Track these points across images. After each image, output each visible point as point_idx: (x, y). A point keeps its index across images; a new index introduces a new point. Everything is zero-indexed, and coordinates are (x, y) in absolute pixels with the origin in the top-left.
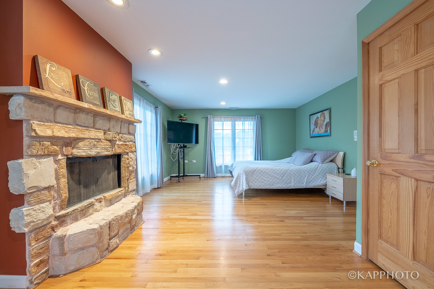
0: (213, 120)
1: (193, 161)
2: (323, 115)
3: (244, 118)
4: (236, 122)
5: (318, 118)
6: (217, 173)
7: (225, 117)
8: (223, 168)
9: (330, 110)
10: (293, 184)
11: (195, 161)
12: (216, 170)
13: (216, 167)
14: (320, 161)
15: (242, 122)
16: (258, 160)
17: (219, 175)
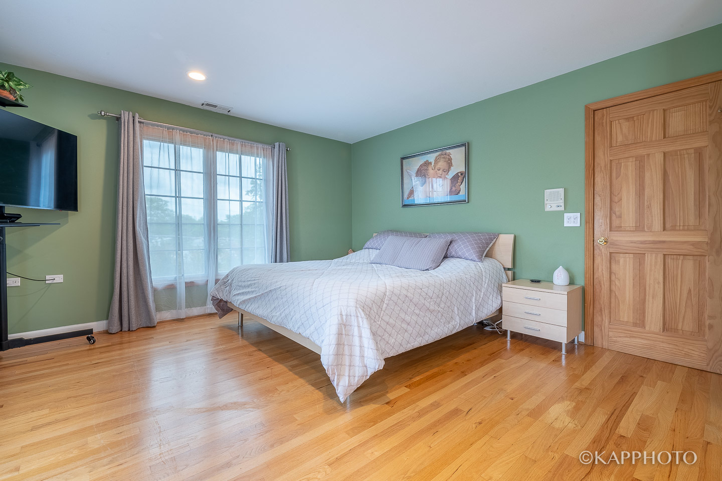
0: (141, 131)
1: (48, 277)
2: (444, 158)
3: (242, 145)
4: (220, 156)
5: (427, 164)
6: (158, 309)
7: (184, 131)
8: (182, 290)
9: (467, 146)
10: (457, 319)
11: (59, 278)
12: (155, 301)
13: (155, 290)
14: (474, 257)
15: (238, 155)
16: (281, 261)
17: (167, 315)
